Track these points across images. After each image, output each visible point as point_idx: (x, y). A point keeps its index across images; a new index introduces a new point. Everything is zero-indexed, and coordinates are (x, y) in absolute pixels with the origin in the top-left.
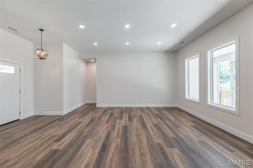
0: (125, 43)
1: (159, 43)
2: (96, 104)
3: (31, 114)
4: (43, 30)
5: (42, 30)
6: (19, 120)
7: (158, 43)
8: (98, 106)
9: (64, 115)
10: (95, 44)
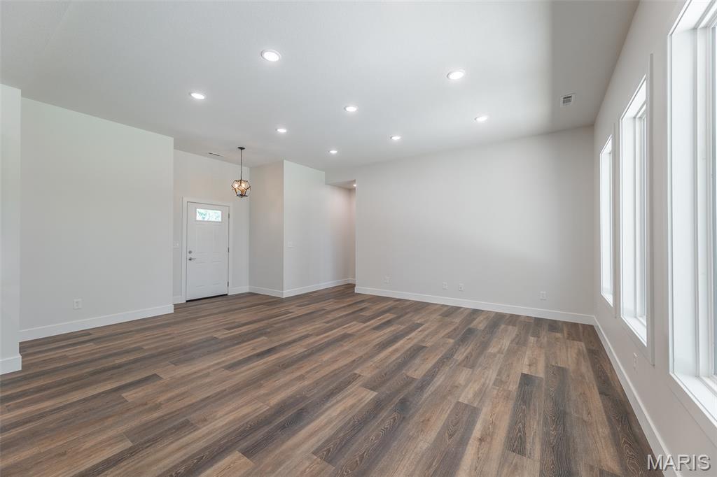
0: (391, 138)
1: (482, 119)
2: (354, 285)
3: (244, 289)
4: (244, 148)
5: (242, 148)
6: (226, 295)
7: (478, 119)
8: (357, 290)
9: (284, 297)
10: (333, 152)
